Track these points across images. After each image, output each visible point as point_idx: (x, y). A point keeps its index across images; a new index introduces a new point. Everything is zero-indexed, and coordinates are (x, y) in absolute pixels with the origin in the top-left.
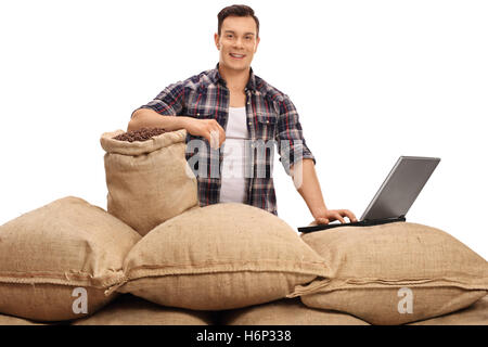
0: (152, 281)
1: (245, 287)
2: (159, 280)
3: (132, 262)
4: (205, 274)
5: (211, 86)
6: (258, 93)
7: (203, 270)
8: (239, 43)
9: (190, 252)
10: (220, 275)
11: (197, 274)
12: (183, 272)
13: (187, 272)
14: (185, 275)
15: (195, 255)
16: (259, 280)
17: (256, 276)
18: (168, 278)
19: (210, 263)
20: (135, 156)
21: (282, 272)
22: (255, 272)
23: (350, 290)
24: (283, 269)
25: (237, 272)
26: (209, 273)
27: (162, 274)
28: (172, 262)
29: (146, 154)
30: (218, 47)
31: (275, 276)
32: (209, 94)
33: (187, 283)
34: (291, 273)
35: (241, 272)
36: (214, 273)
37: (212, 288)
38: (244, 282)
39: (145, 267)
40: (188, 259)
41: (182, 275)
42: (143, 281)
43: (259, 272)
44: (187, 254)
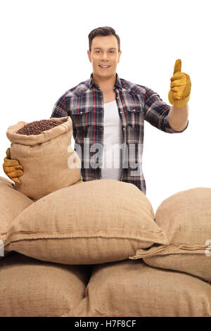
0: (28, 243)
1: (99, 250)
2: (33, 242)
3: (13, 228)
4: (67, 238)
5: (88, 91)
6: (123, 90)
7: (65, 236)
8: (105, 56)
9: (56, 221)
10: (78, 240)
11: (61, 239)
12: (51, 237)
13: (54, 237)
14: (51, 239)
15: (60, 223)
16: (109, 244)
17: (106, 242)
18: (40, 241)
19: (70, 230)
20: (31, 146)
21: (127, 238)
22: (106, 238)
23: (182, 254)
24: (128, 236)
25: (91, 238)
26: (70, 238)
27: (35, 238)
28: (42, 229)
29: (40, 144)
30: (90, 60)
31: (121, 241)
32: (88, 96)
33: (55, 246)
34: (135, 240)
35: (94, 237)
36: (73, 238)
37: (73, 249)
38: (97, 246)
39: (22, 232)
40: (54, 227)
41: (49, 239)
42: (21, 243)
43: (109, 238)
44: (54, 223)
